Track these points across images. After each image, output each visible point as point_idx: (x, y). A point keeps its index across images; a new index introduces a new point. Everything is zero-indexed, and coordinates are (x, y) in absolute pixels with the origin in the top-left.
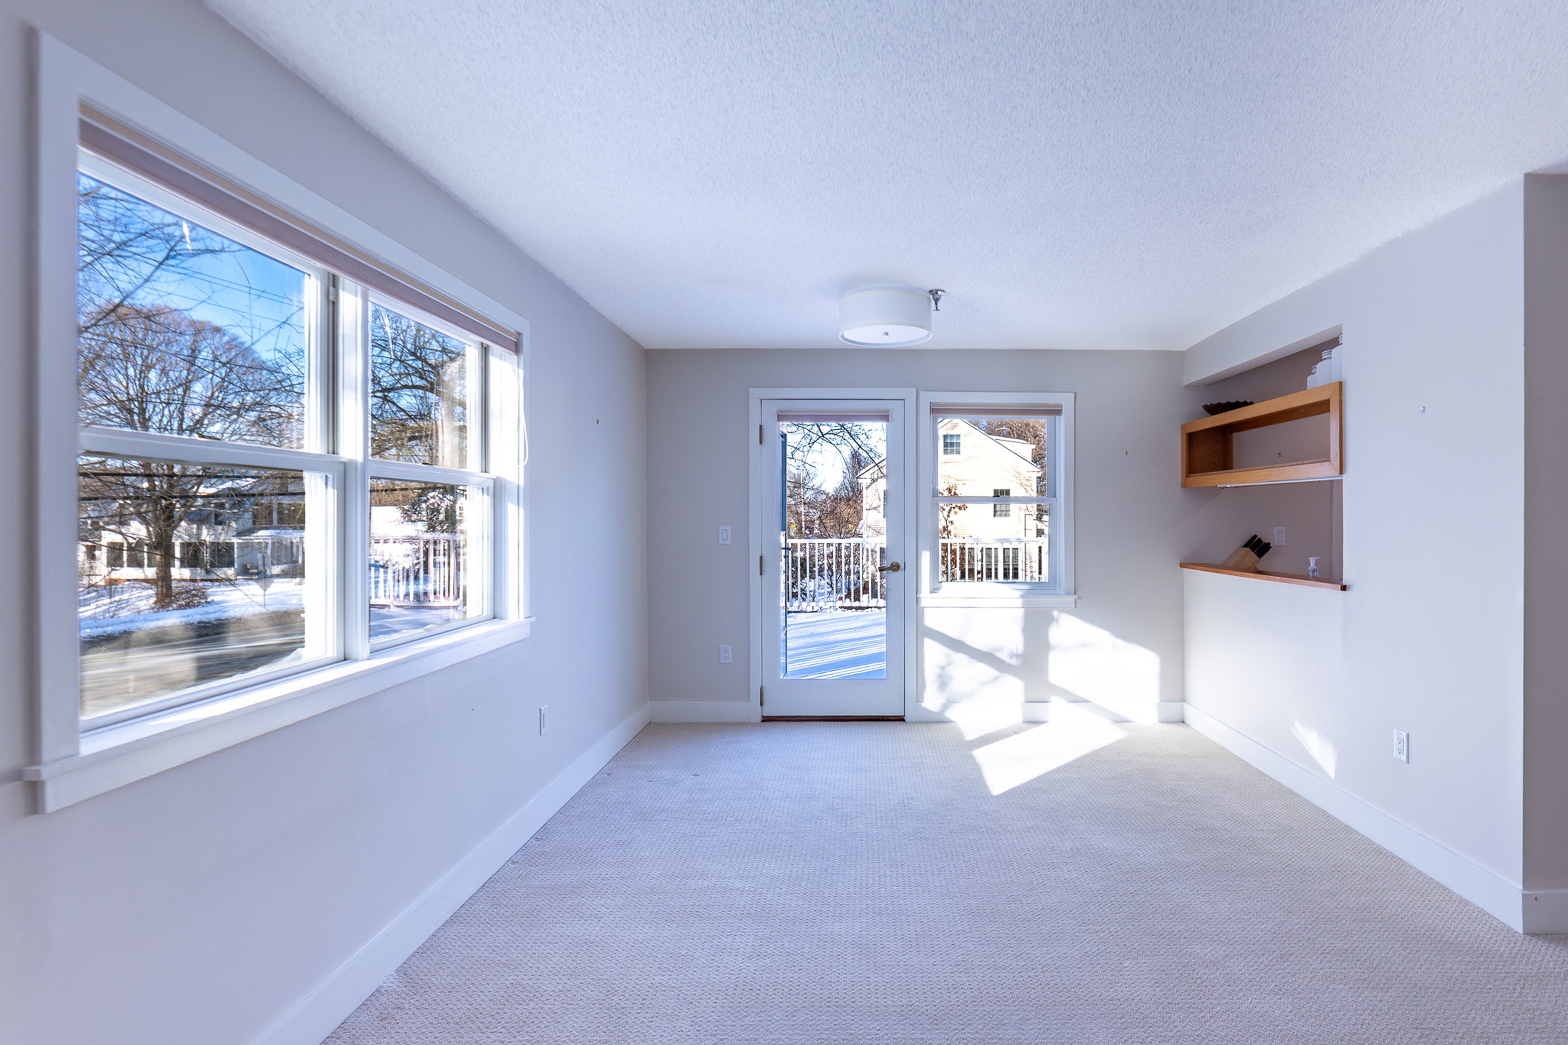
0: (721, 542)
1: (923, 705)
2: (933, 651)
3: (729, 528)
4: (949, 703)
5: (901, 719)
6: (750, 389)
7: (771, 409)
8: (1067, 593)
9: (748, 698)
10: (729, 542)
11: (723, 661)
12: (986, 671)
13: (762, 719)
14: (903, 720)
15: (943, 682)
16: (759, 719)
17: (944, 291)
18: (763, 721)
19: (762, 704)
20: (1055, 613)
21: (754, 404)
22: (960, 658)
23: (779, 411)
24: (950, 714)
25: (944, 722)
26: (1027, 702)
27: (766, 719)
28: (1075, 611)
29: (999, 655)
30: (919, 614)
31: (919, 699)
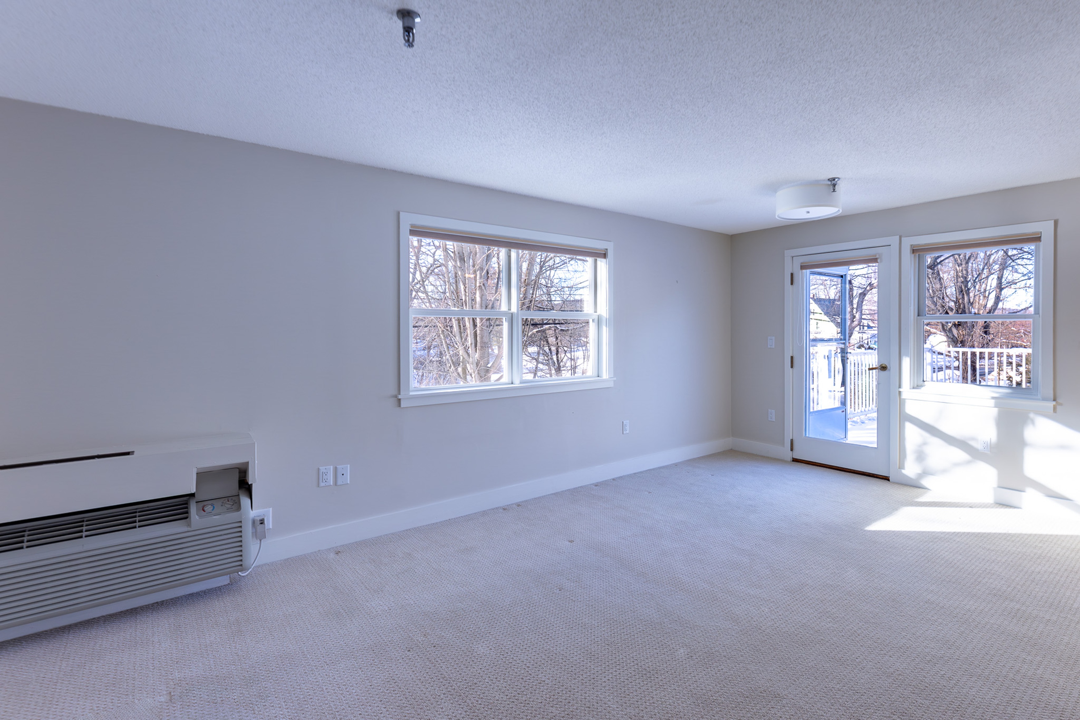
0: (769, 347)
1: (903, 471)
2: (911, 431)
3: (774, 338)
4: (925, 473)
5: (886, 479)
6: (786, 251)
7: (798, 262)
8: (1044, 399)
9: (783, 444)
10: (773, 347)
11: (769, 419)
12: (960, 455)
13: (792, 460)
14: (889, 480)
15: (920, 457)
16: (790, 459)
17: (839, 178)
18: (793, 461)
19: (792, 450)
20: (1032, 415)
21: (788, 260)
22: (935, 442)
23: (802, 263)
24: (925, 482)
25: (920, 488)
26: (1000, 487)
27: (795, 460)
28: (1055, 415)
29: (972, 443)
30: (902, 403)
31: (902, 466)
